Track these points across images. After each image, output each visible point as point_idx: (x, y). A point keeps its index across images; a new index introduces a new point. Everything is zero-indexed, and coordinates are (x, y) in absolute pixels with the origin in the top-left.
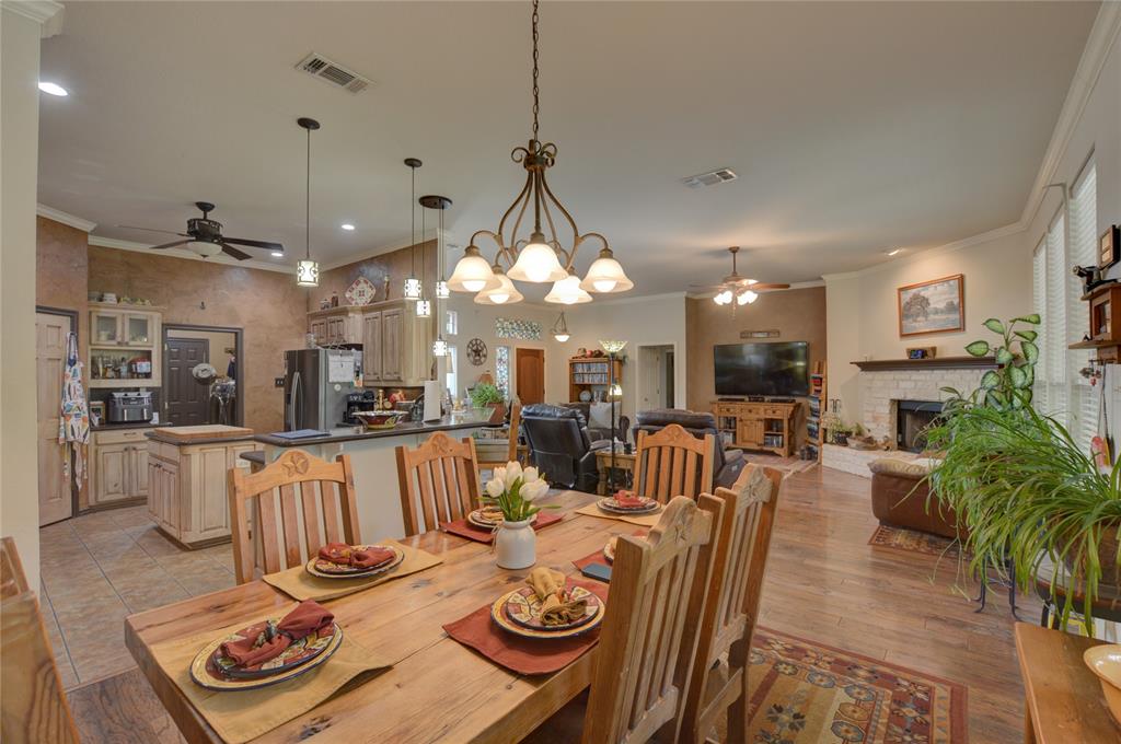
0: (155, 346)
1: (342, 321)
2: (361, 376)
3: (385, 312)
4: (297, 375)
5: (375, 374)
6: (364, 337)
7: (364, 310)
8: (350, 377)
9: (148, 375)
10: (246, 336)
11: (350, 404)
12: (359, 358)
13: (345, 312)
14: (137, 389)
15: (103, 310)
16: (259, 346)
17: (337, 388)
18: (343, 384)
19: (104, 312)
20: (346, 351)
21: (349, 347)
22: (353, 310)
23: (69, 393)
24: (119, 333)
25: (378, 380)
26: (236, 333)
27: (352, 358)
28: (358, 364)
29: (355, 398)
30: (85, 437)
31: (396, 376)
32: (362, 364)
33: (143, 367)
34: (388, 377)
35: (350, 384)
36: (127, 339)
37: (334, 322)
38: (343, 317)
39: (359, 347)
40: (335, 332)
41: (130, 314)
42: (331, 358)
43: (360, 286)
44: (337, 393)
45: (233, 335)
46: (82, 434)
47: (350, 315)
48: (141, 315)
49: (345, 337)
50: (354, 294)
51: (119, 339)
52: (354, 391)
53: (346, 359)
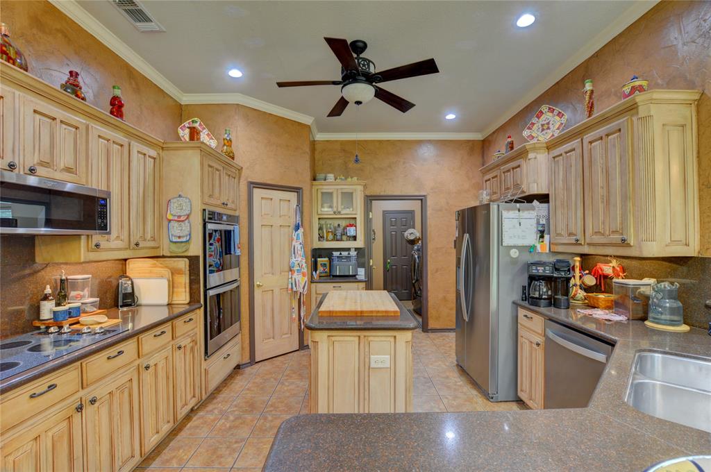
0: (359, 213)
1: (519, 166)
2: (547, 237)
3: (588, 137)
4: (467, 236)
5: (570, 234)
6: (550, 184)
7: (550, 146)
8: (531, 239)
9: (355, 238)
10: (430, 202)
11: (532, 278)
12: (545, 213)
13: (523, 154)
14: (349, 249)
15: (325, 187)
16: (441, 210)
17: (514, 253)
18: (521, 248)
19: (326, 189)
20: (526, 204)
21: (529, 199)
22: (534, 149)
23: (294, 253)
24: (335, 205)
25: (577, 243)
26: (421, 200)
27: (533, 214)
28: (543, 221)
29: (541, 269)
30: (304, 288)
31: (616, 238)
32: (548, 220)
33: (351, 231)
34: (598, 239)
35: (530, 249)
36: (340, 209)
37: (509, 171)
38: (521, 162)
39: (544, 198)
40: (510, 183)
41: (342, 189)
42: (505, 214)
43: (543, 117)
44: (514, 261)
45: (420, 201)
46: (302, 287)
47: (531, 155)
48: (347, 188)
49: (524, 187)
50: (535, 132)
51: (335, 209)
52: (536, 259)
53: (525, 214)
